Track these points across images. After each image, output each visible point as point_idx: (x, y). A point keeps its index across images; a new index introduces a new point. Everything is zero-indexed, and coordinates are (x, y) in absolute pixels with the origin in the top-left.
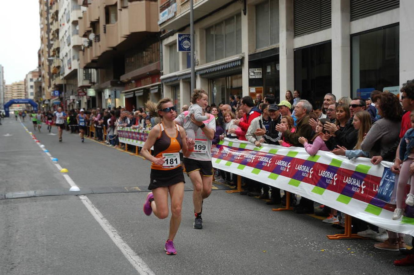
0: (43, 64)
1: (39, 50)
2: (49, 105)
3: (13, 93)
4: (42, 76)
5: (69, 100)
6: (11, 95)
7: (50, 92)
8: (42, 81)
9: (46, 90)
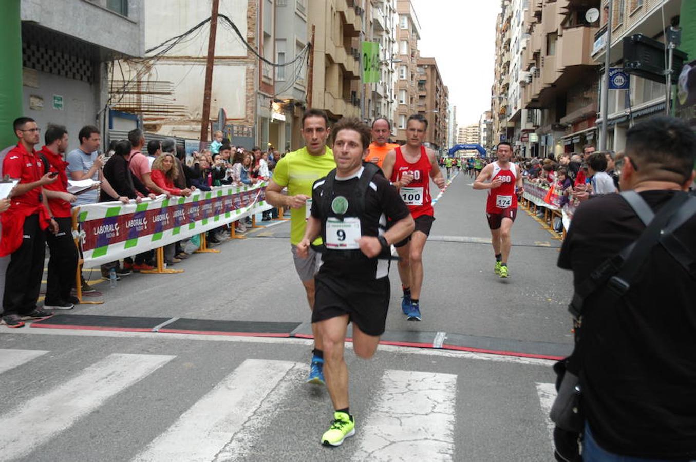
0: (495, 103)
3: (468, 137)
4: (493, 117)
6: (465, 138)
7: (499, 137)
8: (493, 123)
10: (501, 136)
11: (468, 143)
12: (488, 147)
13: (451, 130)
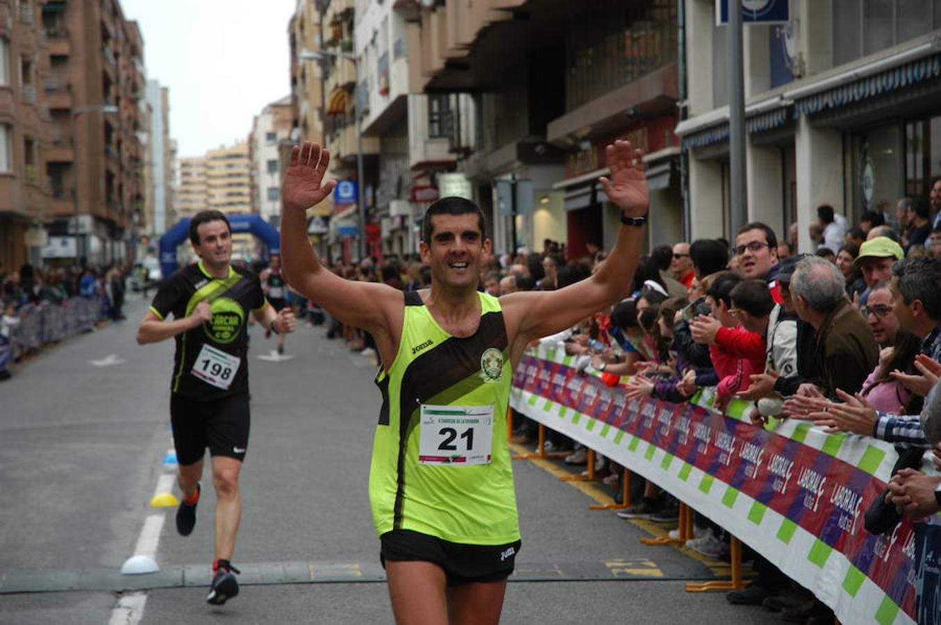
0: (303, 76)
1: (293, 20)
2: (325, 238)
3: (212, 191)
4: (301, 122)
5: (387, 216)
13: (158, 173)
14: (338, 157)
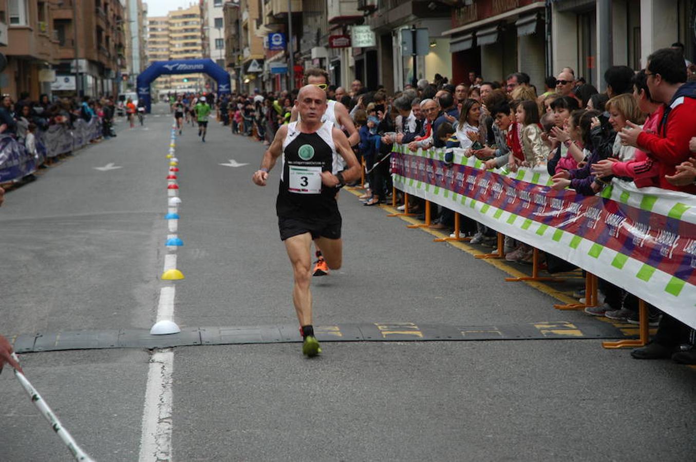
2: (260, 76)
3: (173, 42)
5: (309, 59)
6: (167, 46)
7: (262, 38)
8: (243, 5)
9: (252, 32)
10: (270, 35)
11: (174, 56)
12: (231, 65)
13: (134, 27)
14: (271, 14)
